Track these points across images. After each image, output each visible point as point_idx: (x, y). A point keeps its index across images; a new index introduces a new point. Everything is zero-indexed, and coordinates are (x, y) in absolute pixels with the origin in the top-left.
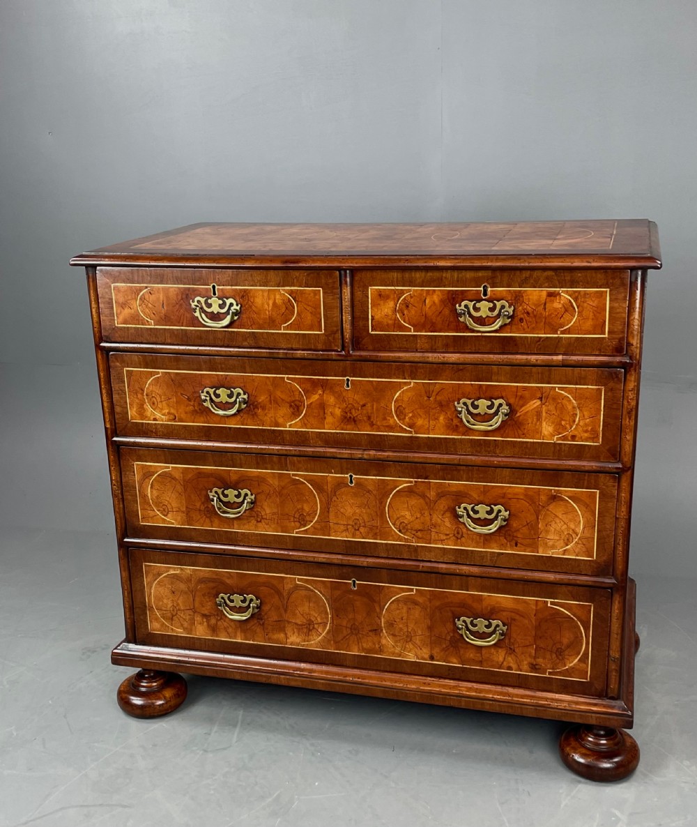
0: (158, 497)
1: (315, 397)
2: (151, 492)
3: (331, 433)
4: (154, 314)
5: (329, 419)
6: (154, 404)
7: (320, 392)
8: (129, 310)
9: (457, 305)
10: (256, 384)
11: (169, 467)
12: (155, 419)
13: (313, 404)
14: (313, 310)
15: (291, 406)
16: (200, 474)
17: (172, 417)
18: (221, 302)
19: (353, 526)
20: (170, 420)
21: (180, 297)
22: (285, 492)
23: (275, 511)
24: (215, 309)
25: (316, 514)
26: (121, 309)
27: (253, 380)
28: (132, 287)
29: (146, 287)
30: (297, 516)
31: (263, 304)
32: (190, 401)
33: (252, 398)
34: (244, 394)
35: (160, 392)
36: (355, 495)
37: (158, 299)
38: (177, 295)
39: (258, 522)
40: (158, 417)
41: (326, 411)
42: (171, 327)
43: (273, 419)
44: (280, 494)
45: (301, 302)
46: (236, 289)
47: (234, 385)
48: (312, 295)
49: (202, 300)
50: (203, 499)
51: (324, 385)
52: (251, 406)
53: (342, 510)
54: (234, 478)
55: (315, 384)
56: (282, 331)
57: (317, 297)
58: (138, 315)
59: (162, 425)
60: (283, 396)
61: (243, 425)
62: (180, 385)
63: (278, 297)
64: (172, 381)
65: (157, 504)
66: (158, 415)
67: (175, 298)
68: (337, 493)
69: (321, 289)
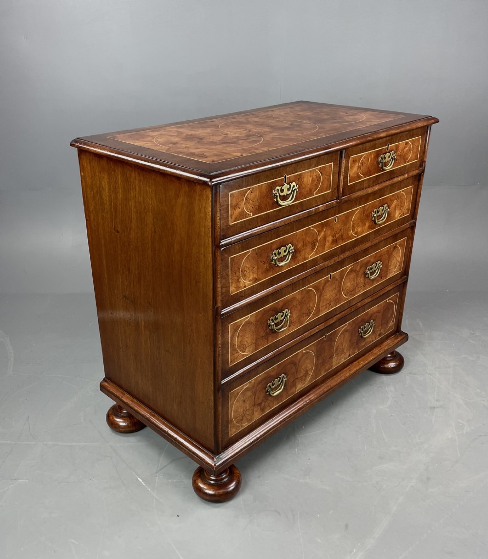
0: (241, 341)
1: (322, 234)
2: (238, 340)
3: (327, 253)
4: (252, 207)
5: (327, 245)
6: (245, 275)
7: (325, 230)
8: (239, 209)
9: (379, 158)
10: (298, 237)
11: (249, 317)
12: (245, 287)
13: (321, 239)
14: (328, 177)
15: (312, 244)
16: (265, 312)
17: (255, 280)
18: (289, 186)
19: (328, 304)
20: (253, 283)
21: (267, 190)
22: (303, 300)
23: (298, 315)
24: (285, 192)
25: (315, 306)
26: (234, 210)
27: (297, 235)
28: (241, 191)
29: (250, 189)
30: (307, 312)
31: (307, 181)
32: (265, 264)
34: (292, 246)
35: (249, 265)
36: (331, 285)
37: (256, 195)
40: (246, 284)
41: (326, 240)
42: (261, 214)
43: (303, 257)
44: (301, 303)
45: (324, 174)
46: (296, 175)
47: (287, 243)
48: (328, 168)
49: (280, 189)
50: (265, 328)
51: (326, 225)
53: (325, 297)
54: (281, 305)
55: (323, 226)
56: (314, 196)
57: (330, 169)
58: (243, 211)
59: (248, 289)
60: (309, 240)
62: (261, 255)
63: (314, 174)
64: (256, 254)
65: (239, 347)
66: (247, 282)
67: (265, 191)
68: (324, 288)
69: (332, 163)
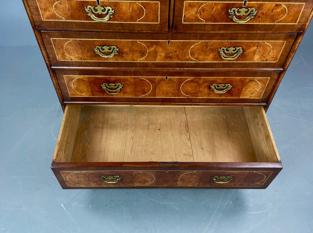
0: (77, 87)
1: (152, 49)
2: (74, 85)
3: (159, 63)
4: (64, 14)
5: (159, 57)
6: (69, 53)
7: (155, 47)
8: (49, 13)
9: (230, 10)
10: (123, 44)
11: (81, 77)
12: (71, 60)
13: (151, 52)
14: (155, 12)
15: (140, 53)
17: (80, 58)
18: (103, 8)
19: (166, 93)
20: (80, 60)
21: (78, 6)
22: (136, 83)
23: (132, 90)
24: (100, 12)
25: (150, 90)
26: (44, 12)
27: (121, 42)
29: (58, 1)
30: (142, 91)
31: (126, 10)
32: (89, 52)
33: (121, 50)
34: (117, 48)
35: (72, 48)
36: (168, 83)
37: (66, 7)
38: (77, 5)
39: (124, 94)
40: (72, 59)
41: (157, 54)
42: (75, 21)
43: (131, 58)
44: (135, 84)
45: (148, 8)
46: (111, 2)
47: (112, 45)
48: (154, 5)
49: (92, 8)
50: (99, 87)
51: (157, 44)
52: (120, 53)
53: (162, 89)
54: (113, 79)
55: (152, 44)
56: (137, 23)
57: (157, 6)
58: (55, 15)
59: (75, 62)
60: (136, 49)
61: (116, 61)
62: (83, 45)
63: (135, 6)
64: (78, 43)
65: (77, 90)
66: (72, 58)
67: (76, 6)
68: (160, 83)
69: (159, 2)
